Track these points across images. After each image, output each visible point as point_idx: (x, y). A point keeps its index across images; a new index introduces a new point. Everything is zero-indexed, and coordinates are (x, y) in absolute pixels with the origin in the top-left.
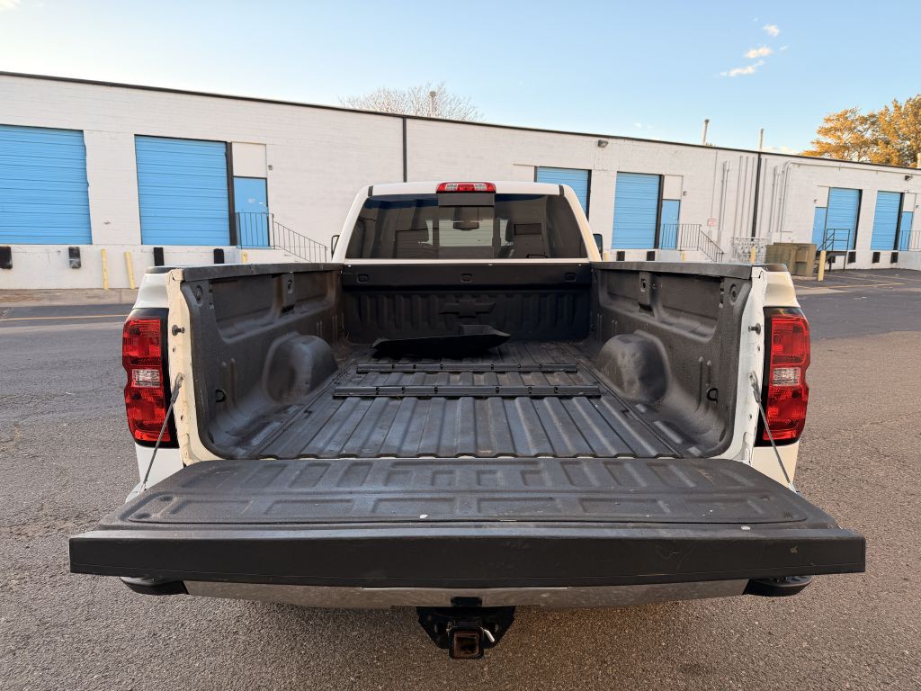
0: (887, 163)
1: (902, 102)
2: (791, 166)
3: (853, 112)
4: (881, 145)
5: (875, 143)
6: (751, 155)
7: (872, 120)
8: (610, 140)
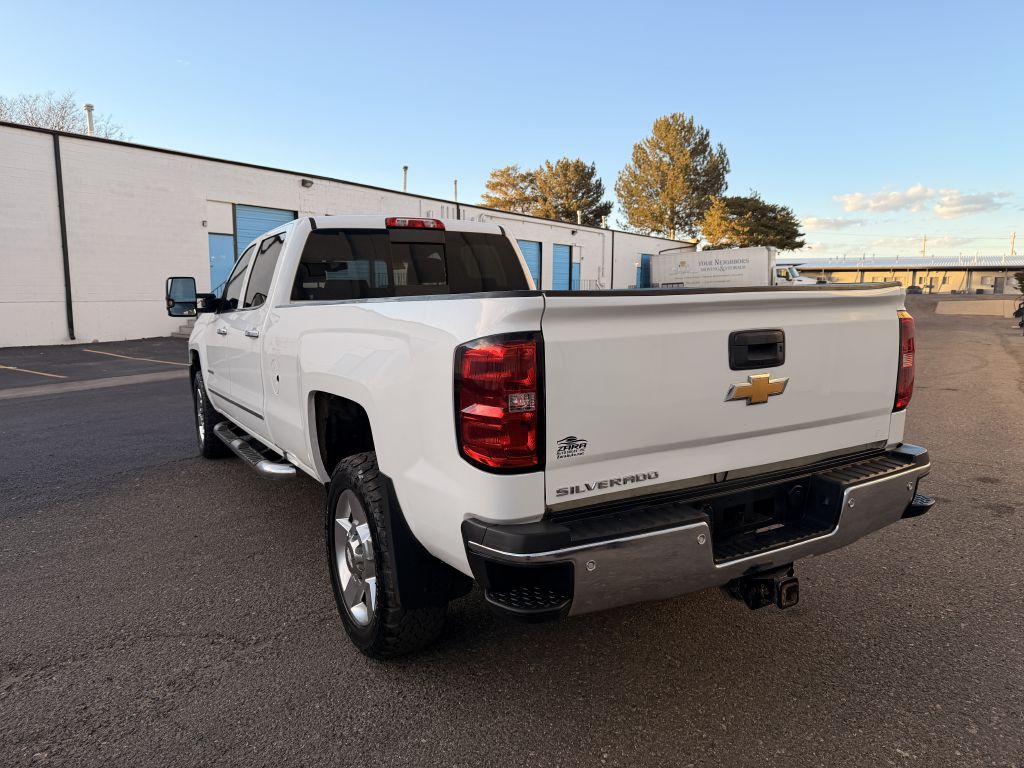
0: (547, 218)
1: (553, 163)
2: (485, 218)
3: (514, 169)
4: (541, 201)
5: (535, 200)
6: (451, 206)
7: (530, 178)
8: (314, 180)
